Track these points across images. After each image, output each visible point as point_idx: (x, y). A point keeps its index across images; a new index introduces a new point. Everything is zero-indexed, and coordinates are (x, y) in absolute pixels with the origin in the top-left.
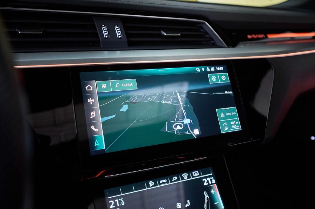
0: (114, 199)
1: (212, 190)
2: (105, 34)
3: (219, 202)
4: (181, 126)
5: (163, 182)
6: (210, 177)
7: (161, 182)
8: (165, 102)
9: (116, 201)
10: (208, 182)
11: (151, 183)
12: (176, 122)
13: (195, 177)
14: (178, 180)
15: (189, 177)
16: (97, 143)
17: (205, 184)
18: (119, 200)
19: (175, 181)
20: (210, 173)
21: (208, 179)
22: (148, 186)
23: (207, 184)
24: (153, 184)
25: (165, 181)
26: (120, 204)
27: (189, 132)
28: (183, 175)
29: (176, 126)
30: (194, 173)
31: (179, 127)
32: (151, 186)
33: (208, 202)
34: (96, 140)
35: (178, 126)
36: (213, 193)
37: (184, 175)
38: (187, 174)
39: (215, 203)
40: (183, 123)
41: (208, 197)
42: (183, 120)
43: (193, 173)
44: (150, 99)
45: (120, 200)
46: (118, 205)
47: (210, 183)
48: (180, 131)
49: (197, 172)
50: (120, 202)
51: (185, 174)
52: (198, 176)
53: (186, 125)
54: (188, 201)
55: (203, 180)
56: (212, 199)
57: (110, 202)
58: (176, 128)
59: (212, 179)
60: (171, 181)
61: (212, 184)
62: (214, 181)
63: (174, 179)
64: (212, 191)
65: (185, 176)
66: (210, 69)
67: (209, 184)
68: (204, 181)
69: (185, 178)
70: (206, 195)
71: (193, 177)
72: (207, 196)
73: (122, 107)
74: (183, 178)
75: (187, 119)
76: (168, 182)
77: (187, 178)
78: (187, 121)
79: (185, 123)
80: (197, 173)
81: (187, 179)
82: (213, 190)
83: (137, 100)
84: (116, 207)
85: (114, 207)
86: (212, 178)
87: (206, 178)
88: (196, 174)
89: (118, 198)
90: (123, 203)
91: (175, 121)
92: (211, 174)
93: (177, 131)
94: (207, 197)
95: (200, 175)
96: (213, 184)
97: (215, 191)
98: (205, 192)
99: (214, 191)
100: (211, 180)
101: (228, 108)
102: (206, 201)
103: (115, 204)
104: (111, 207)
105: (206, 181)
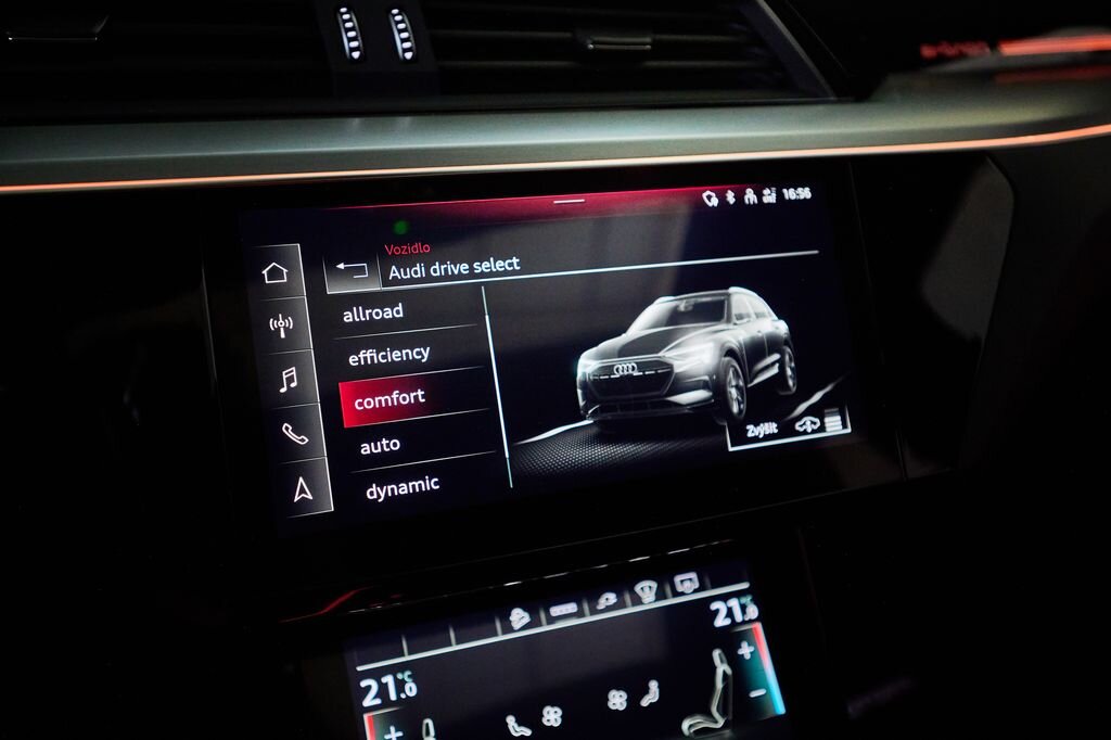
0: (376, 674)
1: (744, 645)
2: (352, 44)
3: (767, 687)
5: (564, 612)
6: (738, 594)
7: (556, 611)
9: (384, 680)
10: (730, 613)
11: (519, 617)
13: (683, 594)
14: (620, 605)
15: (660, 595)
16: (302, 491)
17: (721, 621)
18: (396, 679)
19: (608, 609)
20: (744, 582)
21: (734, 603)
22: (508, 629)
23: (728, 622)
24: (527, 620)
25: (571, 608)
26: (398, 694)
28: (638, 588)
32: (518, 626)
33: (725, 689)
34: (301, 480)
36: (748, 657)
37: (642, 589)
38: (654, 585)
39: (754, 694)
41: (729, 671)
43: (678, 579)
45: (400, 676)
46: (393, 697)
47: (739, 617)
49: (693, 575)
50: (400, 686)
51: (646, 584)
52: (696, 591)
54: (654, 685)
55: (714, 606)
56: (742, 675)
57: (363, 684)
59: (749, 603)
60: (594, 611)
61: (743, 622)
62: (753, 612)
63: (602, 604)
64: (745, 650)
65: (647, 590)
66: (760, 195)
67: (734, 622)
68: (717, 611)
69: (646, 601)
70: (722, 661)
71: (676, 594)
72: (722, 668)
74: (637, 601)
76: (580, 614)
77: (652, 598)
80: (692, 580)
81: (656, 601)
82: (749, 645)
84: (386, 702)
85: (378, 701)
86: (747, 600)
87: (725, 598)
88: (687, 584)
89: (392, 670)
90: (411, 690)
92: (745, 586)
94: (724, 672)
95: (701, 588)
96: (751, 621)
97: (758, 651)
98: (716, 654)
99: (752, 649)
100: (743, 608)
102: (719, 685)
103: (383, 691)
104: (368, 702)
105: (723, 611)
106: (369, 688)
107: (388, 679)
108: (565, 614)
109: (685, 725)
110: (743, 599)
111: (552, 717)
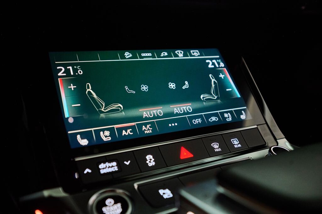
0: (65, 65)
1: (221, 74)
3: (232, 88)
6: (216, 59)
7: (143, 55)
9: (68, 68)
10: (213, 64)
11: (127, 54)
13: (194, 56)
14: (169, 56)
15: (185, 55)
17: (210, 66)
18: (73, 68)
19: (164, 57)
21: (214, 61)
22: (123, 57)
23: (213, 66)
24: (131, 56)
25: (150, 54)
26: (74, 73)
28: (176, 52)
30: (193, 53)
33: (216, 87)
36: (223, 78)
37: (178, 52)
38: (183, 52)
39: (227, 90)
41: (216, 82)
43: (191, 51)
45: (75, 67)
46: (72, 74)
47: (217, 66)
50: (75, 71)
51: (179, 51)
52: (198, 56)
54: (186, 83)
55: (207, 61)
56: (221, 85)
57: (58, 68)
59: (220, 61)
60: (159, 57)
61: (219, 67)
62: (222, 65)
63: (162, 55)
64: (221, 76)
65: (180, 53)
67: (215, 67)
68: (209, 63)
69: (180, 56)
70: (213, 78)
71: (192, 56)
72: (213, 80)
74: (176, 56)
76: (153, 56)
77: (182, 56)
80: (197, 52)
81: (183, 57)
84: (68, 75)
85: (65, 74)
87: (211, 59)
88: (195, 53)
89: (72, 65)
90: (80, 72)
92: (218, 57)
94: (214, 81)
95: (201, 55)
96: (222, 67)
97: (226, 76)
98: (210, 75)
99: (224, 76)
100: (219, 64)
102: (213, 86)
103: (67, 71)
104: (60, 74)
105: (211, 63)
106: (61, 70)
107: (70, 68)
108: (147, 56)
109: (202, 97)
110: (218, 61)
111: (145, 88)
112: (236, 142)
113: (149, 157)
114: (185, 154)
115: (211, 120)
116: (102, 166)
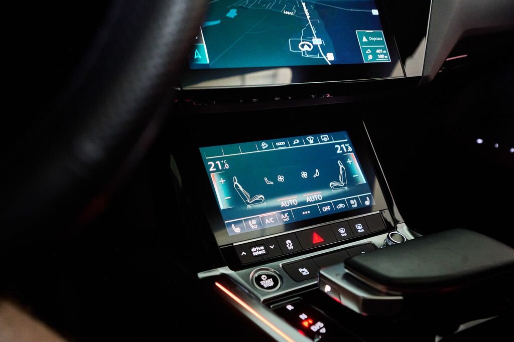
0: (214, 160)
1: (349, 160)
3: (358, 174)
4: (310, 47)
5: (281, 144)
6: (344, 143)
7: (278, 144)
8: (287, 13)
9: (217, 162)
10: (342, 149)
11: (264, 145)
12: (303, 41)
13: (324, 141)
14: (301, 143)
15: (315, 141)
16: (197, 54)
17: (339, 152)
18: (221, 163)
19: (296, 145)
20: (345, 139)
21: (343, 146)
22: (261, 148)
23: (341, 152)
24: (267, 146)
25: (283, 143)
26: (222, 167)
27: (321, 55)
28: (307, 139)
29: (303, 46)
30: (323, 138)
31: (306, 48)
32: (264, 148)
33: (343, 173)
34: (196, 50)
35: (306, 45)
36: (350, 163)
37: (309, 139)
38: (313, 138)
39: (354, 176)
40: (312, 43)
41: (344, 168)
42: (312, 39)
43: (321, 136)
44: (266, 6)
45: (222, 161)
46: (221, 168)
47: (346, 151)
48: (308, 52)
50: (223, 165)
51: (310, 137)
52: (328, 141)
53: (315, 47)
54: (317, 171)
55: (336, 146)
56: (348, 171)
57: (209, 163)
58: (303, 48)
59: (348, 146)
60: (292, 145)
61: (347, 152)
62: (350, 149)
63: (295, 143)
64: (349, 161)
67: (344, 152)
68: (337, 148)
69: (310, 143)
71: (321, 141)
72: (341, 166)
73: (228, 11)
74: (308, 143)
75: (317, 38)
76: (286, 145)
78: (317, 41)
79: (314, 44)
80: (326, 137)
81: (313, 143)
83: (248, 5)
84: (218, 170)
85: (215, 169)
87: (340, 144)
88: (325, 138)
89: (220, 159)
90: (227, 166)
91: (301, 39)
92: (347, 140)
93: (304, 52)
94: (342, 168)
95: (330, 140)
96: (350, 152)
97: (353, 161)
98: (339, 161)
99: (351, 161)
100: (347, 148)
101: (372, 31)
102: (341, 172)
103: (216, 166)
104: (211, 169)
105: (339, 148)
106: (211, 165)
107: (218, 162)
108: (281, 145)
109: (331, 184)
110: (346, 145)
111: (281, 179)
112: (360, 228)
113: (288, 242)
114: (317, 239)
115: (339, 207)
116: (253, 250)
